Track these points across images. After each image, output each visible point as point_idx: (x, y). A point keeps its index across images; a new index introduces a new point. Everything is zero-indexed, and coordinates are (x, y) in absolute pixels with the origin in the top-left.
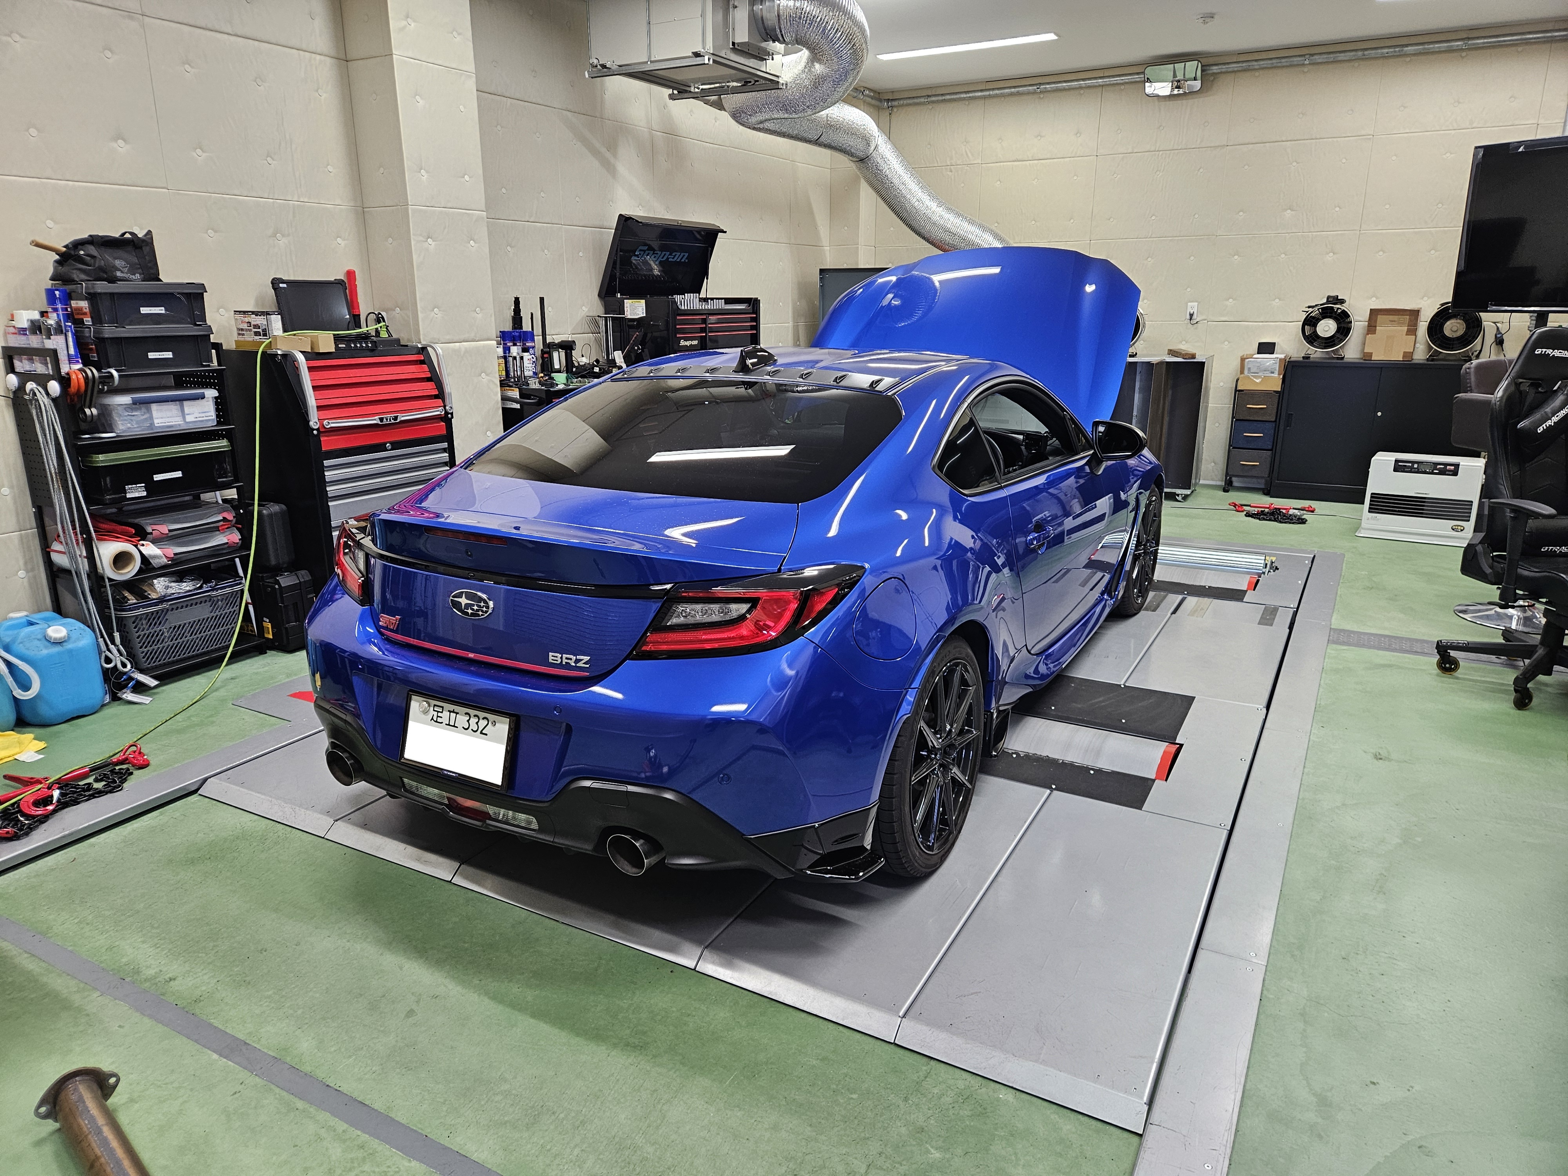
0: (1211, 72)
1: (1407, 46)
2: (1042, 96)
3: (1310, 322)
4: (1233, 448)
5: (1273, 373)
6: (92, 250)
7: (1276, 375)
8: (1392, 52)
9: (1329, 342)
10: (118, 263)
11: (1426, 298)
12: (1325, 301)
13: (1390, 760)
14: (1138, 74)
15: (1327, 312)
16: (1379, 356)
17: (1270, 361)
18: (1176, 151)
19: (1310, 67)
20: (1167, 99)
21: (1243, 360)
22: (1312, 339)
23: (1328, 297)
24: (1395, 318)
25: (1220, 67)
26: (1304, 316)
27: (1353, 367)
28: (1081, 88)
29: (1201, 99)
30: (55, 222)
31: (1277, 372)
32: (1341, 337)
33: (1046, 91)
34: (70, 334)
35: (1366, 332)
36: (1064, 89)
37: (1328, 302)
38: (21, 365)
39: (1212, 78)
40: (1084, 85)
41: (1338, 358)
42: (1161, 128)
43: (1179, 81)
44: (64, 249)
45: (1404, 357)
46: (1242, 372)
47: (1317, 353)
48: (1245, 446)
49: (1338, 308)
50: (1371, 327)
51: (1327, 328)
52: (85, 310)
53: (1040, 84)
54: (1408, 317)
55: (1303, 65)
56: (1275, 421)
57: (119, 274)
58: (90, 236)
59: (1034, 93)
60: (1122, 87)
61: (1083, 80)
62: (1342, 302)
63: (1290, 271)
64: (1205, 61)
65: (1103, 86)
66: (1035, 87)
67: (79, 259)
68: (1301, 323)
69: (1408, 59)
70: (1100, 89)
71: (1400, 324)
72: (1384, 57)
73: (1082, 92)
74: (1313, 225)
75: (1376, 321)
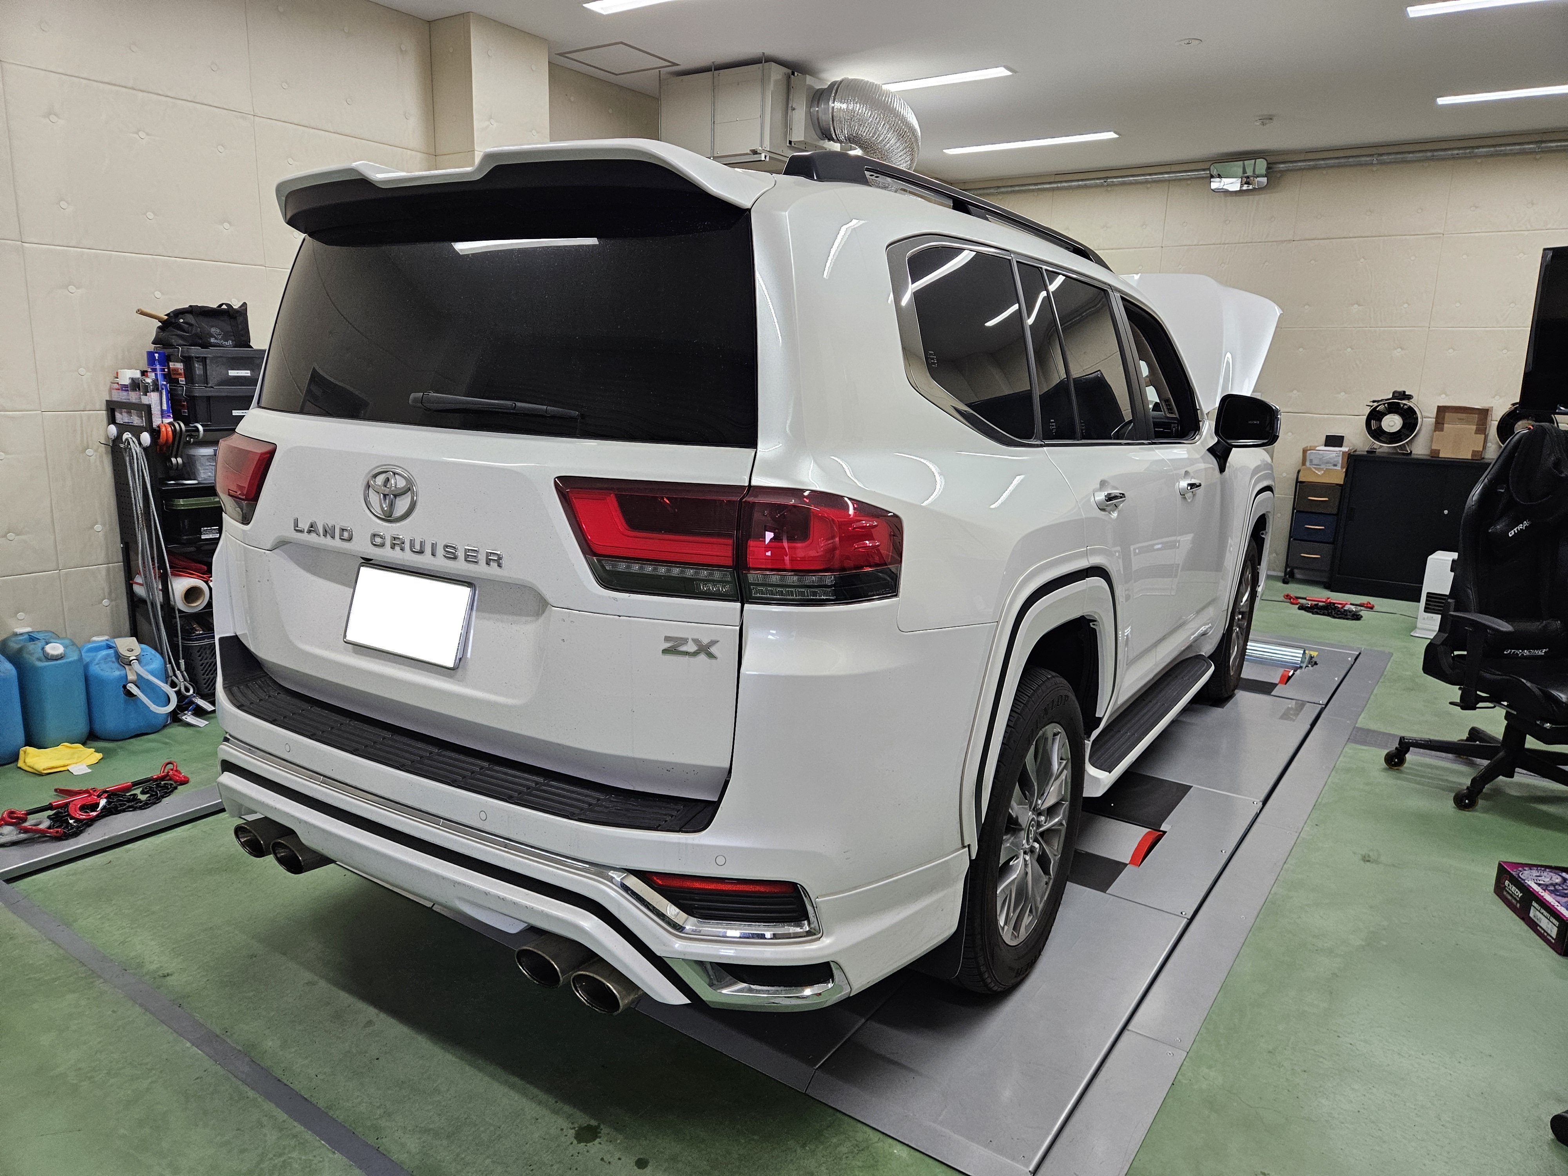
0: (1277, 169)
1: (1478, 147)
2: (1109, 189)
3: (1375, 416)
4: (1295, 539)
5: (1335, 465)
6: (190, 318)
7: (1339, 468)
8: (1462, 153)
9: (1394, 437)
10: (213, 330)
11: (1497, 397)
12: (1391, 396)
13: (1376, 862)
14: (1204, 170)
15: (1393, 408)
16: (1446, 454)
17: (1335, 453)
18: (1242, 245)
19: (1379, 167)
20: (1234, 194)
21: (1305, 451)
22: (1377, 433)
23: (1394, 393)
24: (1464, 416)
25: (1287, 165)
26: (1368, 410)
27: (1420, 463)
28: (1147, 182)
29: (1268, 196)
30: (163, 294)
31: (1339, 465)
32: (1407, 432)
33: (1113, 185)
34: (164, 392)
35: (1433, 429)
36: (1131, 183)
37: (1394, 397)
38: (120, 417)
39: (1279, 175)
40: (1150, 180)
41: (1403, 454)
42: (1228, 222)
43: (1248, 177)
44: (166, 317)
45: (1472, 455)
46: (1304, 463)
47: (1382, 448)
48: (1306, 538)
49: (1405, 404)
50: (1439, 423)
51: (1392, 423)
52: (180, 371)
53: (1108, 178)
54: (1477, 416)
55: (1372, 164)
56: (1337, 514)
57: (212, 340)
58: (190, 306)
59: (1102, 185)
60: (1189, 182)
61: (1150, 174)
62: (1409, 397)
63: (1356, 364)
64: (1271, 159)
65: (1169, 181)
66: (1102, 181)
67: (179, 327)
68: (1365, 417)
69: (1479, 161)
70: (1167, 183)
71: (1468, 422)
72: (1453, 158)
73: (1149, 185)
74: (1381, 321)
75: (1444, 417)
